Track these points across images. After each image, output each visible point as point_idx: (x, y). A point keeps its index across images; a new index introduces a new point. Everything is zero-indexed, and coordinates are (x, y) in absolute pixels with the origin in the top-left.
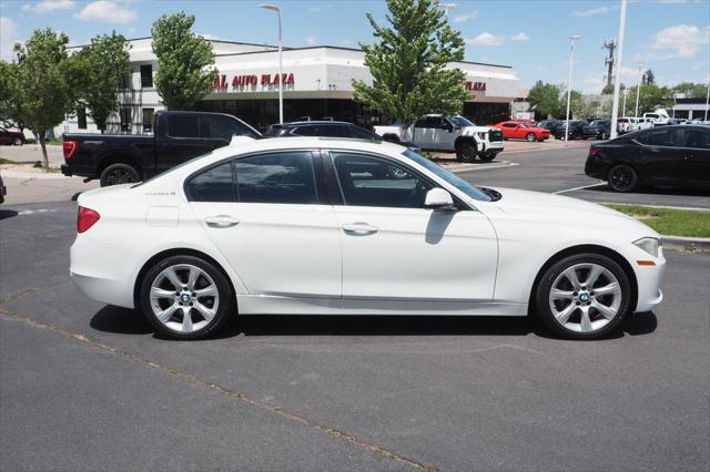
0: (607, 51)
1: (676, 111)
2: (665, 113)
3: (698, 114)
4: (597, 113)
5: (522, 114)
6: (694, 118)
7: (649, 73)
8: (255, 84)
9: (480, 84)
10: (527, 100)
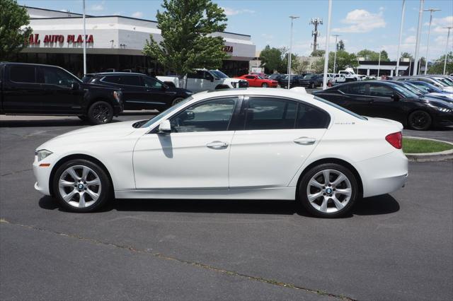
0: (314, 26)
1: (359, 70)
2: (352, 71)
3: (373, 72)
4: (308, 69)
5: (256, 69)
6: (370, 74)
7: (341, 42)
8: (62, 42)
9: (229, 47)
10: (259, 59)
